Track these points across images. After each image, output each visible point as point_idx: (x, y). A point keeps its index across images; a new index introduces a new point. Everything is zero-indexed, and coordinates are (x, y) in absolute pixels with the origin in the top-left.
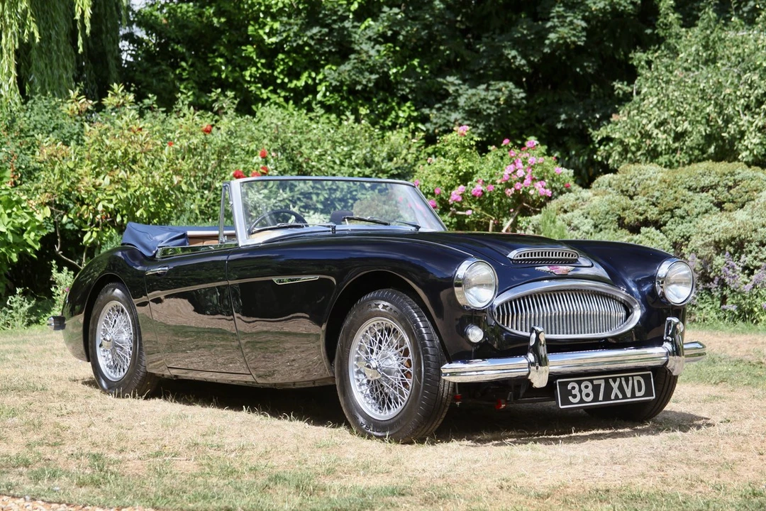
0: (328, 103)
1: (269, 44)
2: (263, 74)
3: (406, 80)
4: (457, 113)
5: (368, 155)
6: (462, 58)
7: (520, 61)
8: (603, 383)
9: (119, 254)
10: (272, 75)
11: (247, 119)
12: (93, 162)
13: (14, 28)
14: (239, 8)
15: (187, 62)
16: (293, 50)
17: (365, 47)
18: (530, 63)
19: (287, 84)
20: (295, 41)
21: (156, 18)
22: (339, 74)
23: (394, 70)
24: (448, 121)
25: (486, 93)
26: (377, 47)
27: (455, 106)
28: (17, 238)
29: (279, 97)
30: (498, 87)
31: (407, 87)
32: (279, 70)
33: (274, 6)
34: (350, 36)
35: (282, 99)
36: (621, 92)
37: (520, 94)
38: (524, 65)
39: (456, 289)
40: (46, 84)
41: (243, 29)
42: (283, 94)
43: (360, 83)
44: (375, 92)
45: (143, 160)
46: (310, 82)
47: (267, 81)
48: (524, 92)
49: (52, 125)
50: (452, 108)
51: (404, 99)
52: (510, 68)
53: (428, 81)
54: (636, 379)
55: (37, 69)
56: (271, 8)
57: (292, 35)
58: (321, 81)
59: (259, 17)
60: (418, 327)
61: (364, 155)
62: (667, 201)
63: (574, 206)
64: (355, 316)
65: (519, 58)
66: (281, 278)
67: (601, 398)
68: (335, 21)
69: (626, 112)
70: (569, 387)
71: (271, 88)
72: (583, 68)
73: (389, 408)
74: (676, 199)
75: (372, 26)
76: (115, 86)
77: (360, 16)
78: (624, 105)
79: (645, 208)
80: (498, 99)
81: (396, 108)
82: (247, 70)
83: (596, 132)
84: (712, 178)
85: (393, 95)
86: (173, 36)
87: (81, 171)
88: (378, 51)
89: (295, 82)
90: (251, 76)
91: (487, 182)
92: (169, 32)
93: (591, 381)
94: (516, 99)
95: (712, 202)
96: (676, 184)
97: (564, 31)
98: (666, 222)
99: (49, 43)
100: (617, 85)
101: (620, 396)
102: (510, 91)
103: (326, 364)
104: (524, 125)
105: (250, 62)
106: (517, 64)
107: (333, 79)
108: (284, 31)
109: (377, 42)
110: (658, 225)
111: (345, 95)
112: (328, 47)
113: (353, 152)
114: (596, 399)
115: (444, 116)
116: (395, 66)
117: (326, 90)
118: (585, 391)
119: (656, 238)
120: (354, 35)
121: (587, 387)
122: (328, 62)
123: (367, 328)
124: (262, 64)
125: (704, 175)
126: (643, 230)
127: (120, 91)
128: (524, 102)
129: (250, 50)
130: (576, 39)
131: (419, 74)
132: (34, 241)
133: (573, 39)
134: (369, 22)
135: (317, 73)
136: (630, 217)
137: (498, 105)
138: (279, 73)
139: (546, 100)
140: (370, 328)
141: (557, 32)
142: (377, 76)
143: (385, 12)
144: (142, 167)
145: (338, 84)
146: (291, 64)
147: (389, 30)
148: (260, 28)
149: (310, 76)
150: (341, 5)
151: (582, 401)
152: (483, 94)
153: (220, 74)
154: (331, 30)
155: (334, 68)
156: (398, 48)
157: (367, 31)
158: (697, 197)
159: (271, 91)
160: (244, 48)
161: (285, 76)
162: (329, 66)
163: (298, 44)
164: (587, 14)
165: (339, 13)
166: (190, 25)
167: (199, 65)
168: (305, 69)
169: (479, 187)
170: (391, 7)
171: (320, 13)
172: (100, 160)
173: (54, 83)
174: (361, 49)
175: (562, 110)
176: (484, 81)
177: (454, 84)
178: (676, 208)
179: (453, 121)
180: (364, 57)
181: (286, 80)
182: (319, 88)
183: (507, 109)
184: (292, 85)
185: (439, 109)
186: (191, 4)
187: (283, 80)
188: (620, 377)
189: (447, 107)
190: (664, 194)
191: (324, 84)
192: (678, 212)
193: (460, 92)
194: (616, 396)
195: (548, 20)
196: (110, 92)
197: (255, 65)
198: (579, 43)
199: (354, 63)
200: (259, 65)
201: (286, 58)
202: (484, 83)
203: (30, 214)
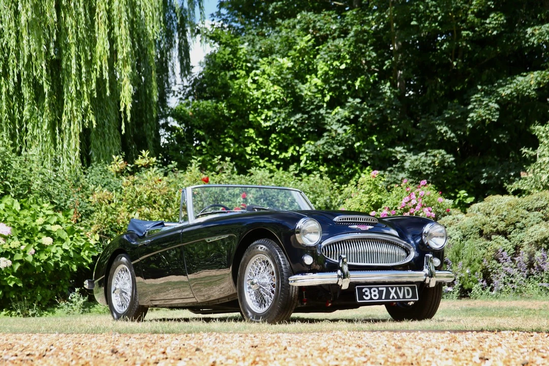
0: (309, 169)
1: (264, 127)
2: (260, 149)
3: (366, 150)
4: (403, 174)
5: (328, 201)
6: (409, 134)
7: (450, 134)
8: (384, 289)
9: (125, 237)
10: (267, 149)
11: (241, 177)
12: (128, 204)
13: (79, 118)
14: (243, 102)
15: (206, 142)
16: (282, 131)
17: (334, 127)
18: (457, 136)
19: (278, 155)
20: (283, 124)
21: (185, 111)
22: (316, 147)
23: (358, 144)
24: (397, 180)
25: (425, 158)
26: (345, 127)
27: (402, 169)
28: (77, 255)
29: (273, 165)
30: (433, 153)
31: (367, 156)
32: (272, 146)
33: (268, 100)
34: (324, 120)
35: (274, 167)
36: (527, 156)
37: (450, 158)
38: (453, 138)
39: (297, 235)
40: (101, 156)
41: (246, 117)
42: (275, 163)
43: (330, 153)
44: (343, 160)
45: (160, 200)
46: (295, 153)
47: (263, 154)
48: (454, 157)
49: (104, 183)
50: (400, 169)
51: (365, 164)
52: (442, 139)
53: (383, 151)
54: (406, 288)
55: (95, 146)
56: (267, 101)
57: (281, 120)
58: (303, 152)
59: (258, 108)
60: (278, 257)
61: (325, 201)
62: (512, 217)
63: (451, 224)
64: (247, 255)
65: (449, 132)
66: (210, 238)
67: (383, 298)
68: (313, 110)
69: (532, 170)
70: (364, 290)
71: (267, 159)
72: (499, 139)
73: (265, 306)
74: (517, 216)
75: (341, 112)
76: (143, 152)
77: (332, 105)
78: (530, 165)
79: (496, 223)
80: (434, 162)
81: (359, 171)
82: (249, 146)
83: (510, 186)
84: (542, 202)
85: (357, 162)
86: (196, 124)
87: (119, 209)
88: (345, 130)
89: (284, 154)
90: (252, 150)
91: (392, 208)
92: (194, 121)
93: (378, 288)
94: (448, 162)
95: (542, 217)
96: (518, 206)
97: (481, 111)
98: (511, 232)
99: (104, 128)
100: (524, 150)
101: (396, 298)
102: (443, 156)
103: (232, 284)
104: (457, 182)
105: (251, 140)
106: (448, 136)
107: (311, 151)
108: (275, 118)
109: (344, 123)
110: (505, 234)
111: (321, 163)
112: (307, 128)
113: (318, 199)
114: (380, 298)
115: (394, 176)
116: (359, 141)
117: (307, 159)
118: (373, 293)
119: (502, 242)
120: (326, 119)
121: (374, 291)
122: (308, 138)
123: (253, 262)
124: (260, 142)
125: (538, 200)
126: (493, 237)
127: (146, 156)
128: (454, 164)
129: (251, 132)
130: (490, 117)
131: (377, 146)
132: (88, 257)
133: (487, 116)
134: (338, 109)
135: (300, 148)
136: (487, 229)
137: (434, 167)
138: (273, 148)
139: (473, 163)
140: (255, 262)
141: (475, 112)
142: (344, 148)
143: (350, 102)
144: (160, 205)
145: (314, 154)
146: (281, 141)
147: (352, 114)
148: (259, 116)
149: (295, 149)
150: (317, 98)
151: (371, 299)
152: (423, 159)
153: (230, 150)
154: (310, 117)
155: (312, 143)
156: (360, 128)
157: (336, 116)
158: (531, 215)
159: (267, 161)
160: (246, 130)
161: (277, 150)
162: (309, 142)
163: (285, 127)
164: (498, 98)
165: (315, 103)
166: (208, 115)
167: (214, 144)
168: (292, 144)
169: (385, 212)
170: (354, 98)
171: (301, 104)
172: (133, 201)
173: (106, 156)
174: (332, 128)
175: (484, 170)
176: (425, 149)
177: (401, 153)
178: (517, 222)
179: (400, 179)
180: (334, 134)
181: (278, 153)
182: (302, 158)
183: (441, 169)
184: (282, 156)
185: (391, 171)
186: (210, 101)
187: (275, 152)
188: (396, 287)
189: (396, 169)
190: (509, 213)
191: (305, 155)
192: (518, 225)
193: (406, 158)
194: (393, 297)
195: (469, 104)
196: (140, 156)
197: (255, 142)
198: (493, 120)
199: (327, 139)
200: (258, 142)
201: (277, 137)
202: (424, 152)
203: (86, 239)
